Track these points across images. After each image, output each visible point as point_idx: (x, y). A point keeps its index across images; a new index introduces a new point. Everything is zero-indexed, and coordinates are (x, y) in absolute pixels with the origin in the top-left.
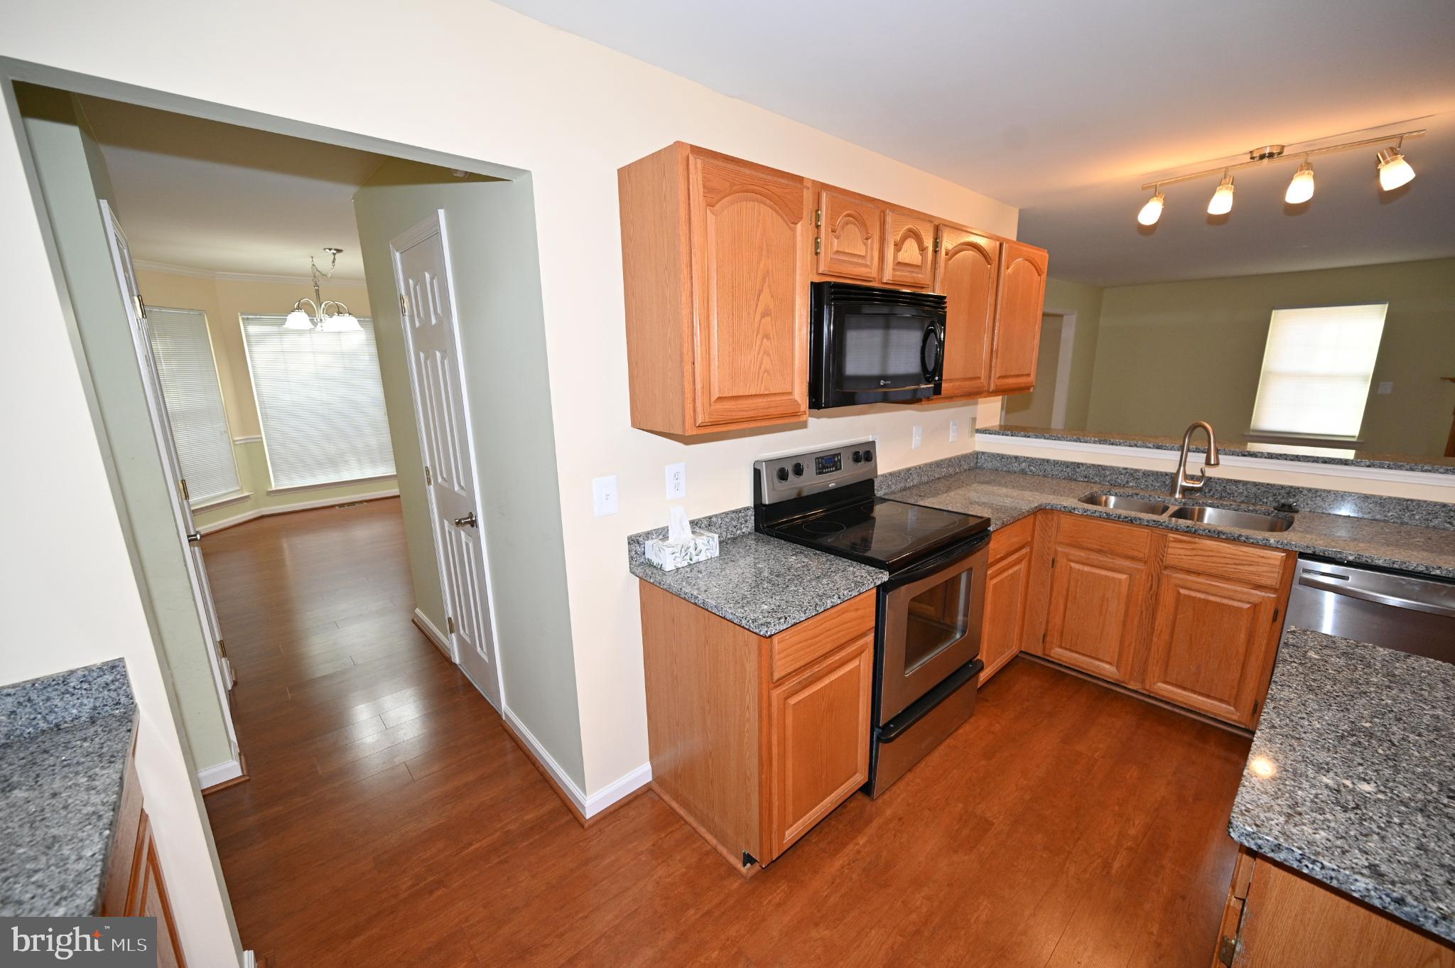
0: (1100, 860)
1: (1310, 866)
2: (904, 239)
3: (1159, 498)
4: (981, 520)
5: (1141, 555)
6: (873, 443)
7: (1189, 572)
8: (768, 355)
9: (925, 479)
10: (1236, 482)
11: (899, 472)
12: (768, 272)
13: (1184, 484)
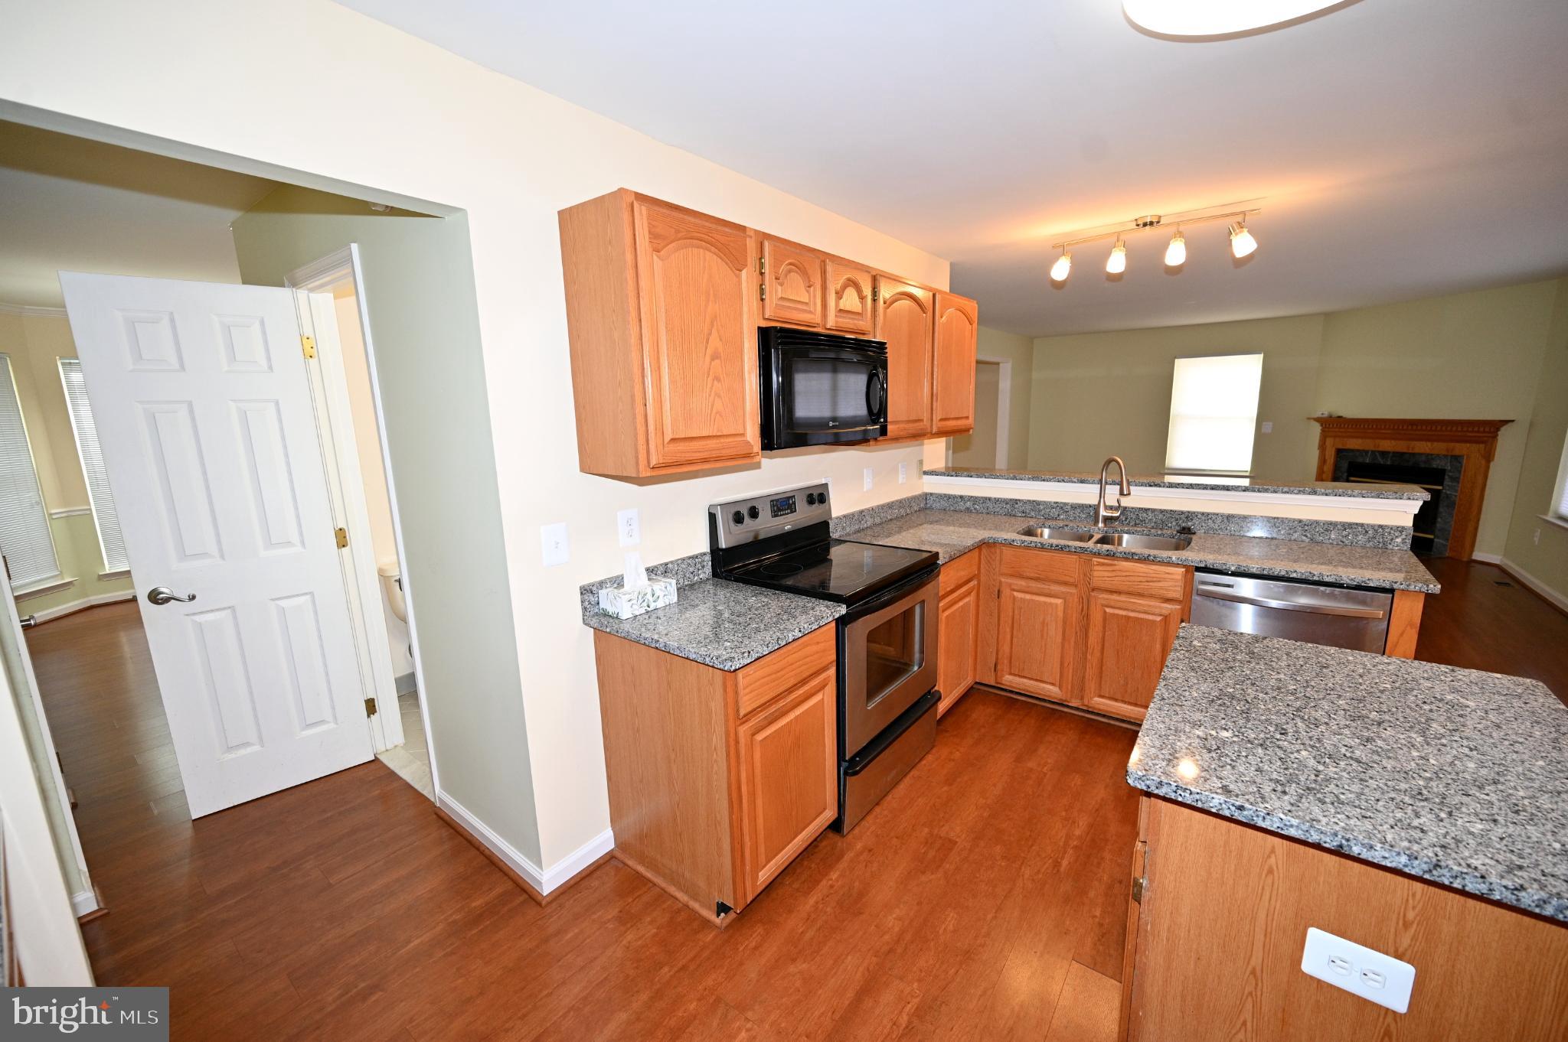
0: (1050, 861)
1: (1183, 794)
2: (844, 287)
3: (1084, 528)
4: (930, 554)
5: (1071, 580)
6: (825, 486)
7: (1112, 592)
8: (719, 396)
9: (877, 520)
10: (1147, 510)
11: (853, 514)
12: (716, 317)
13: (1105, 514)
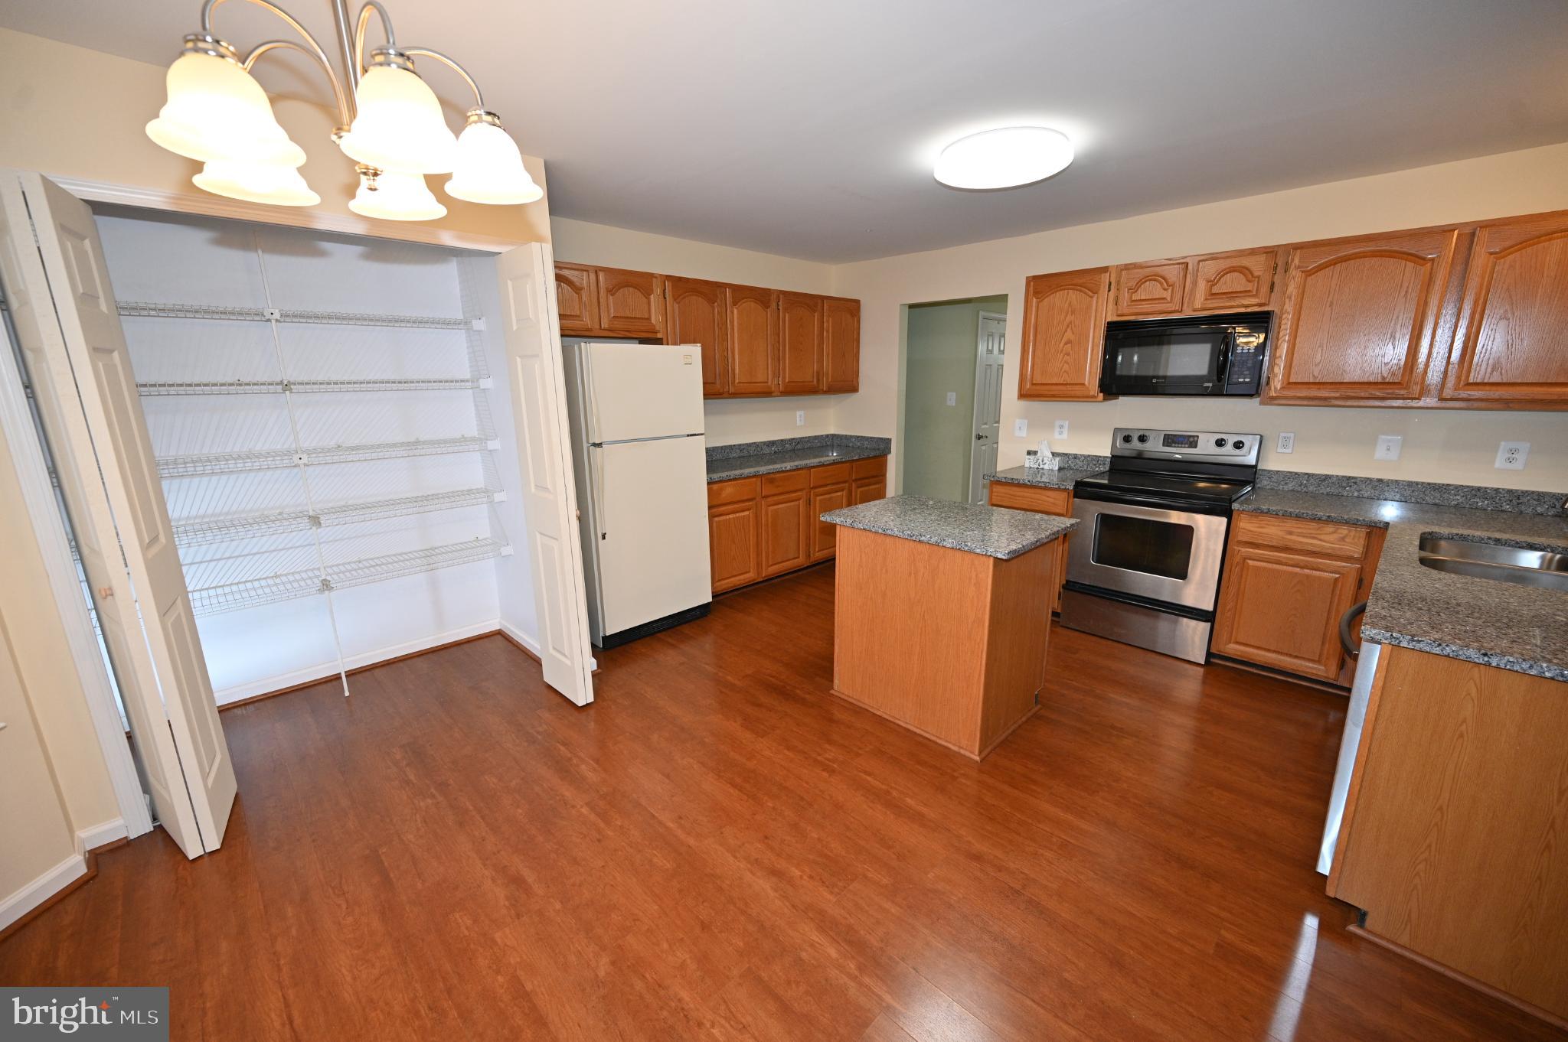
2: (1221, 276)
12: (1071, 322)
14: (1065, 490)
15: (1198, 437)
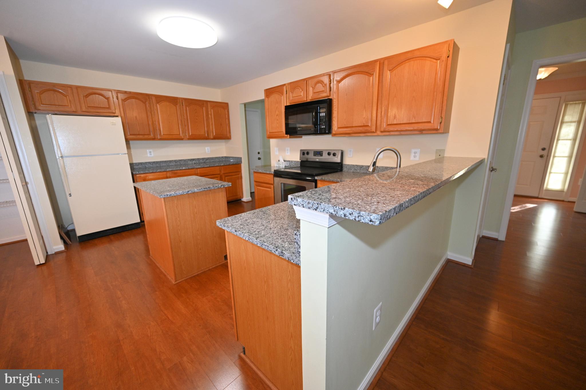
2: (316, 85)
8: (278, 124)
14: (271, 174)
15: (323, 152)
